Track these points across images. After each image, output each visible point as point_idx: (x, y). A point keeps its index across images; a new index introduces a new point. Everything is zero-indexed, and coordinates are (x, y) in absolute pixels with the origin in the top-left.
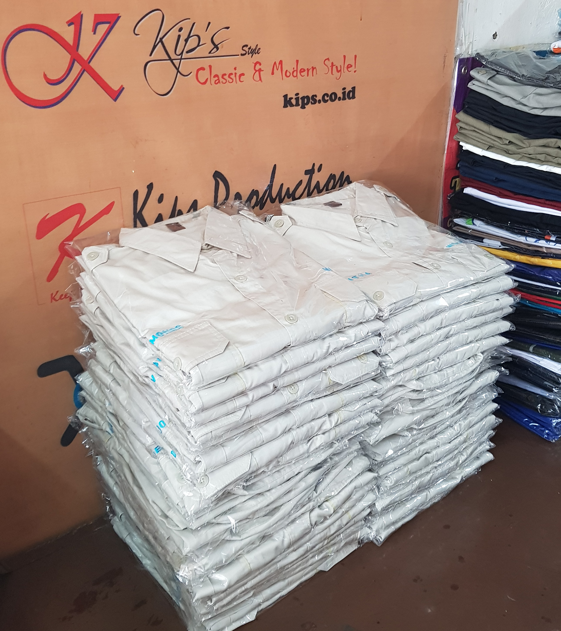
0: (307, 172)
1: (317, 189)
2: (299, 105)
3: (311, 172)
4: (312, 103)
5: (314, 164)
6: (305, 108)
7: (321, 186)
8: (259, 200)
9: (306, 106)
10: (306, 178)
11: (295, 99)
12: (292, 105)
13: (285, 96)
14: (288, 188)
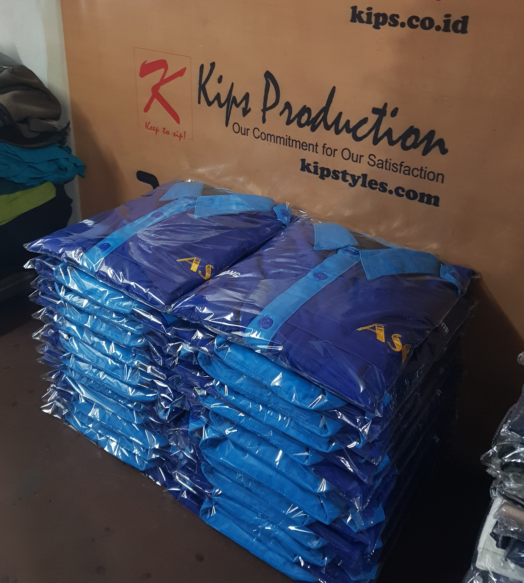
0: (375, 111)
1: (388, 138)
2: (371, 23)
3: (380, 112)
4: (390, 25)
5: (386, 105)
6: (379, 28)
7: (395, 137)
8: (310, 120)
9: (380, 26)
10: (373, 118)
11: (367, 14)
12: (361, 21)
13: (354, 8)
14: (348, 122)
